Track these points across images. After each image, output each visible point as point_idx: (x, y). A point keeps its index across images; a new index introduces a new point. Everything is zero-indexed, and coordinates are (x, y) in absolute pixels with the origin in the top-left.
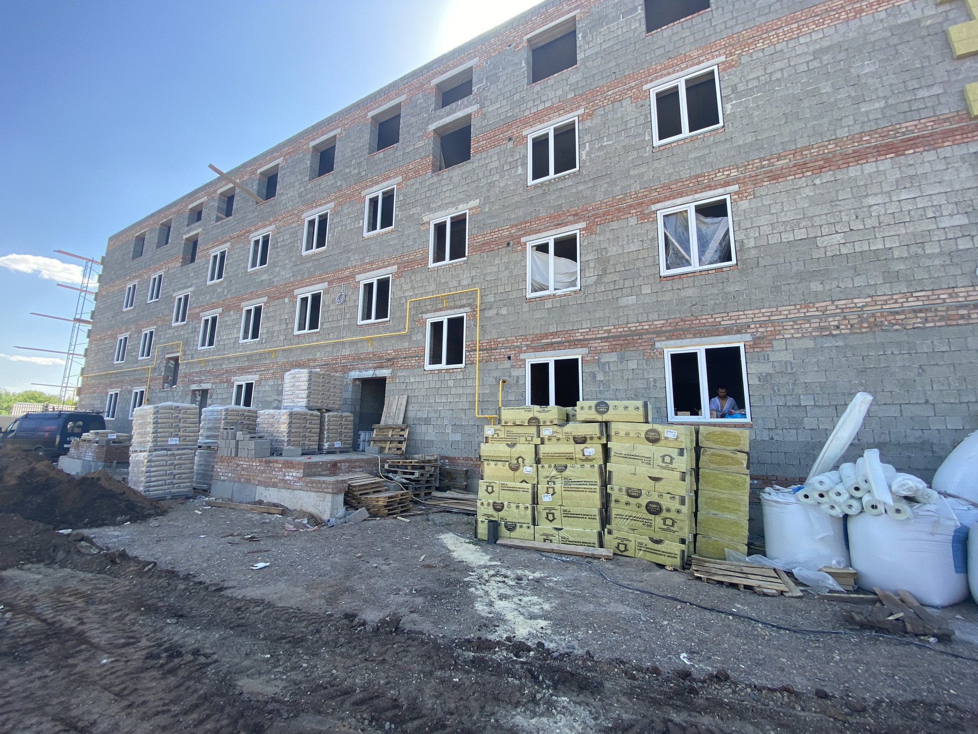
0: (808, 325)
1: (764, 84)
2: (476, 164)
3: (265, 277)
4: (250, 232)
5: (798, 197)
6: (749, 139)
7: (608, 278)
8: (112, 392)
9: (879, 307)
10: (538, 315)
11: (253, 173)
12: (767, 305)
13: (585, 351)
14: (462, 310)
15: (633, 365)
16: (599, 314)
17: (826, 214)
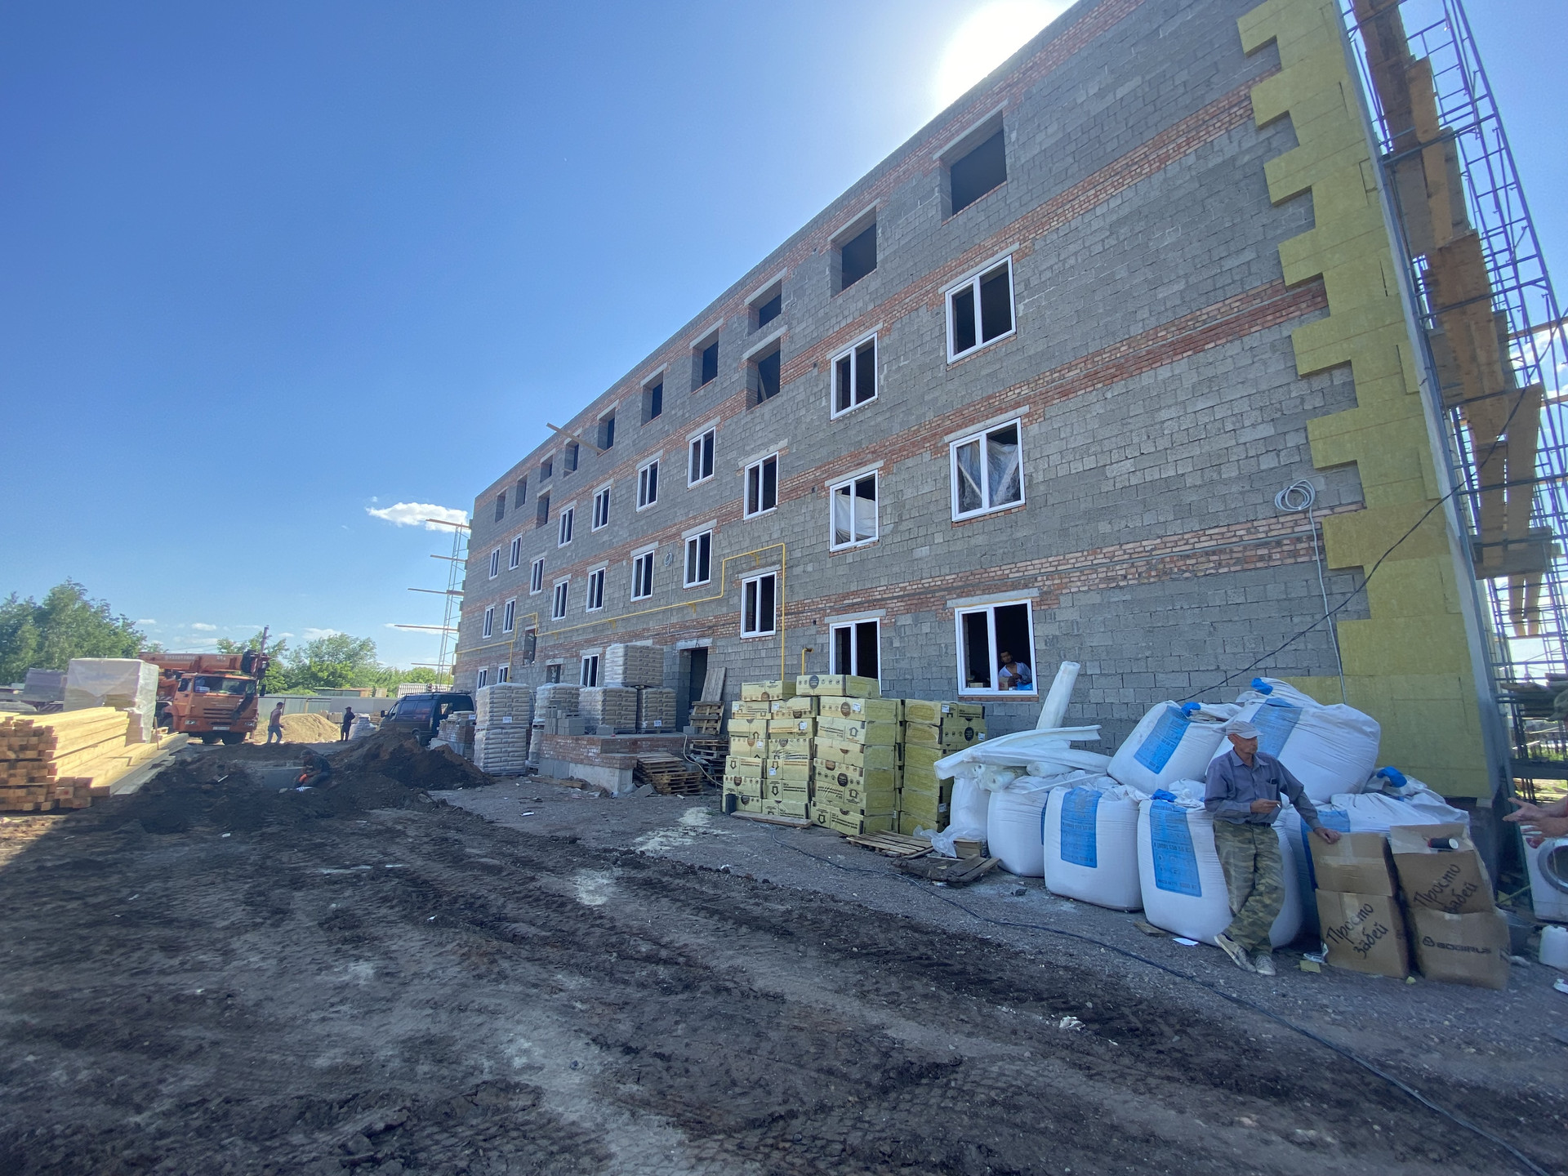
0: (1095, 576)
1: (1057, 275)
2: (785, 398)
3: (606, 538)
4: (592, 487)
5: (1088, 416)
6: (1041, 346)
7: (904, 526)
8: (481, 670)
9: (1168, 550)
10: (841, 571)
11: (594, 420)
12: (1054, 553)
13: (882, 612)
14: (773, 568)
15: (926, 628)
16: (896, 569)
17: (1116, 436)
